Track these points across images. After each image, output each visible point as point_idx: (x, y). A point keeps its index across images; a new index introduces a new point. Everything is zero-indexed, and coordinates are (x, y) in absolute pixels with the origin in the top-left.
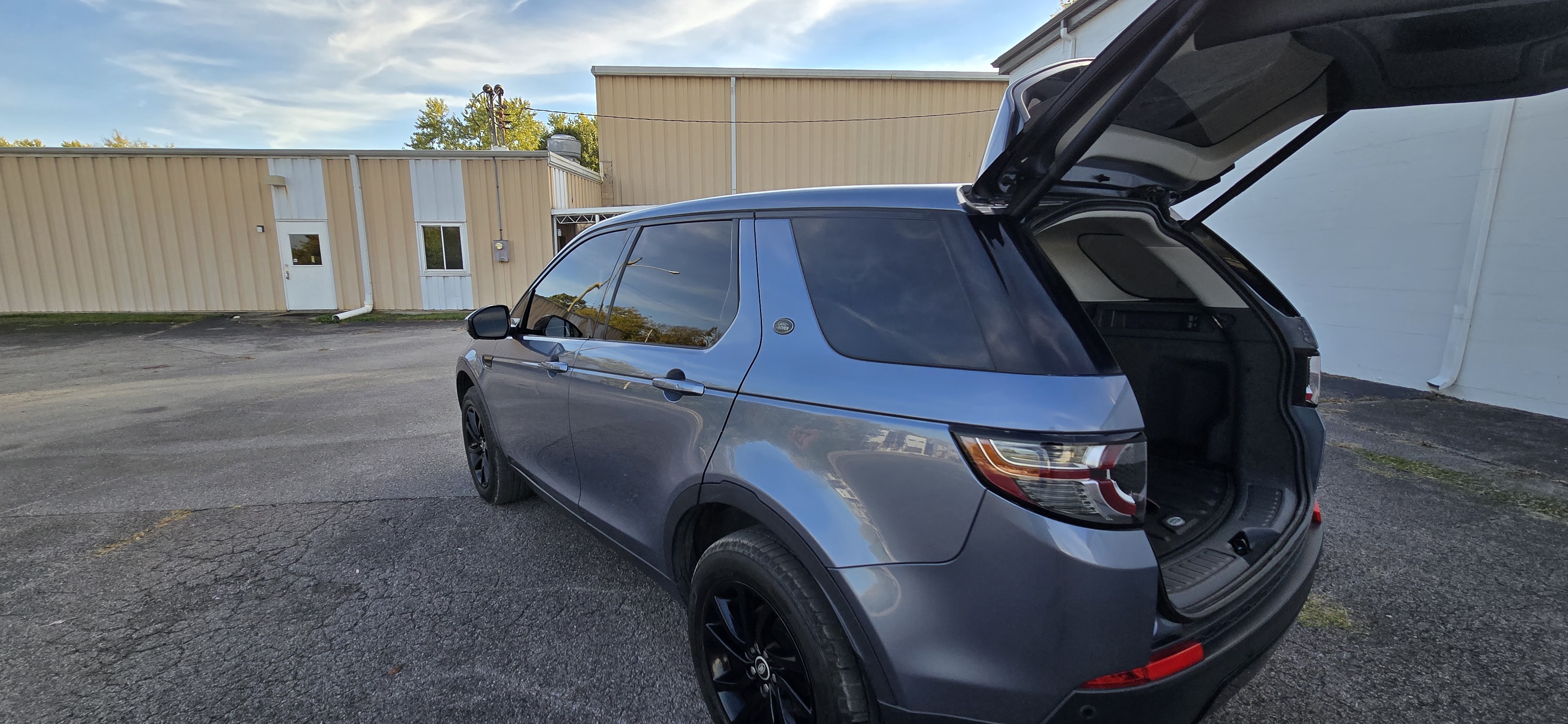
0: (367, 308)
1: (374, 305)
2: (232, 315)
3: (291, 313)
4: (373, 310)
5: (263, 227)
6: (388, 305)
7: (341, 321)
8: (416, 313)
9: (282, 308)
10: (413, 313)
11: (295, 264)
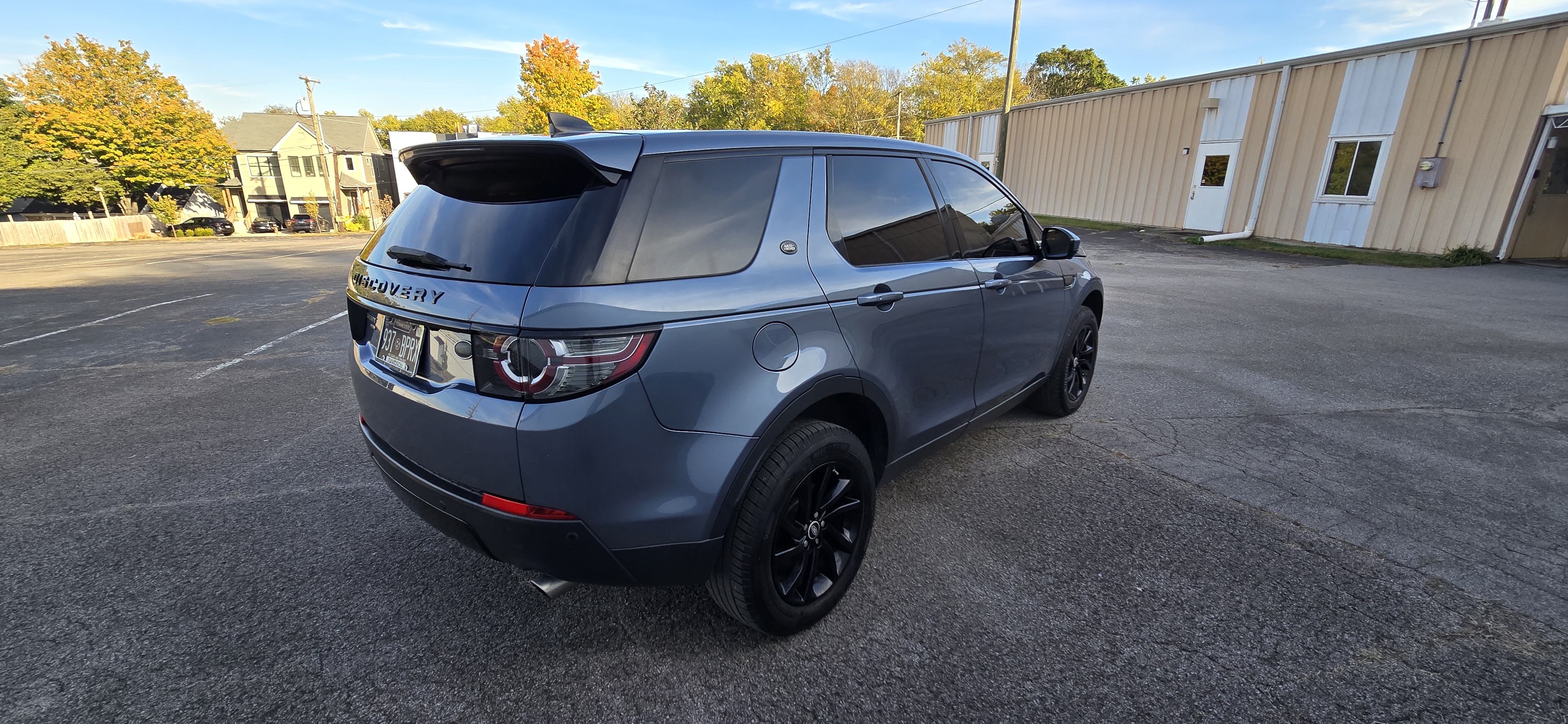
0: (1247, 233)
1: (1254, 231)
2: (1138, 228)
3: (1185, 231)
4: (1252, 236)
5: (1188, 149)
6: (1268, 232)
7: (1204, 243)
8: (1295, 244)
9: (1179, 227)
10: (1291, 244)
11: (1202, 184)
